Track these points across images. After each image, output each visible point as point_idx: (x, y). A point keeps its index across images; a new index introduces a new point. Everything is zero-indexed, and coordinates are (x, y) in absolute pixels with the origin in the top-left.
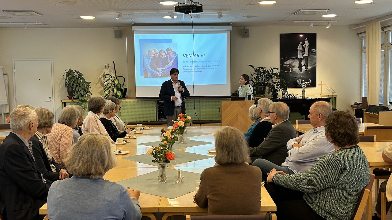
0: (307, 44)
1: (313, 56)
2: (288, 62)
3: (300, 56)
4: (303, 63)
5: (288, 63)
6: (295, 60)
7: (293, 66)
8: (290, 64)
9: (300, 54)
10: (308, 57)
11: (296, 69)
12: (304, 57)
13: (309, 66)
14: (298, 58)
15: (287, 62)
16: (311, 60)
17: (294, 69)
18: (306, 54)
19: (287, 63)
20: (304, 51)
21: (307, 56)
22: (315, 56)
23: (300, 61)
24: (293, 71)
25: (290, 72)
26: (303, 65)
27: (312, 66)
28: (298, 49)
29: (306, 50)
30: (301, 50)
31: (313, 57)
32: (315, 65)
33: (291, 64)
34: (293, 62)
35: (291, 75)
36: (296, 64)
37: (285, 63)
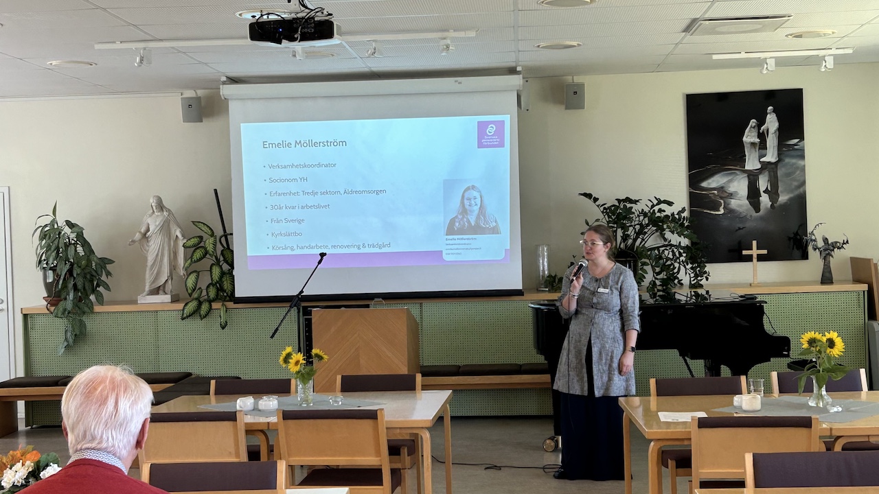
0: (772, 122)
1: (794, 161)
2: (713, 181)
3: (752, 163)
4: (763, 184)
5: (714, 185)
6: (737, 175)
7: (731, 195)
8: (721, 189)
9: (750, 155)
10: (776, 164)
11: (740, 202)
12: (765, 166)
13: (782, 192)
14: (747, 168)
15: (710, 181)
16: (788, 175)
17: (734, 203)
18: (771, 157)
19: (709, 184)
20: (763, 145)
21: (773, 160)
22: (801, 163)
23: (753, 178)
24: (729, 211)
25: (722, 211)
26: (762, 188)
27: (791, 191)
28: (745, 139)
29: (772, 141)
30: (753, 144)
31: (794, 164)
32: (801, 190)
33: (722, 187)
34: (730, 181)
35: (725, 223)
36: (739, 186)
37: (704, 184)
